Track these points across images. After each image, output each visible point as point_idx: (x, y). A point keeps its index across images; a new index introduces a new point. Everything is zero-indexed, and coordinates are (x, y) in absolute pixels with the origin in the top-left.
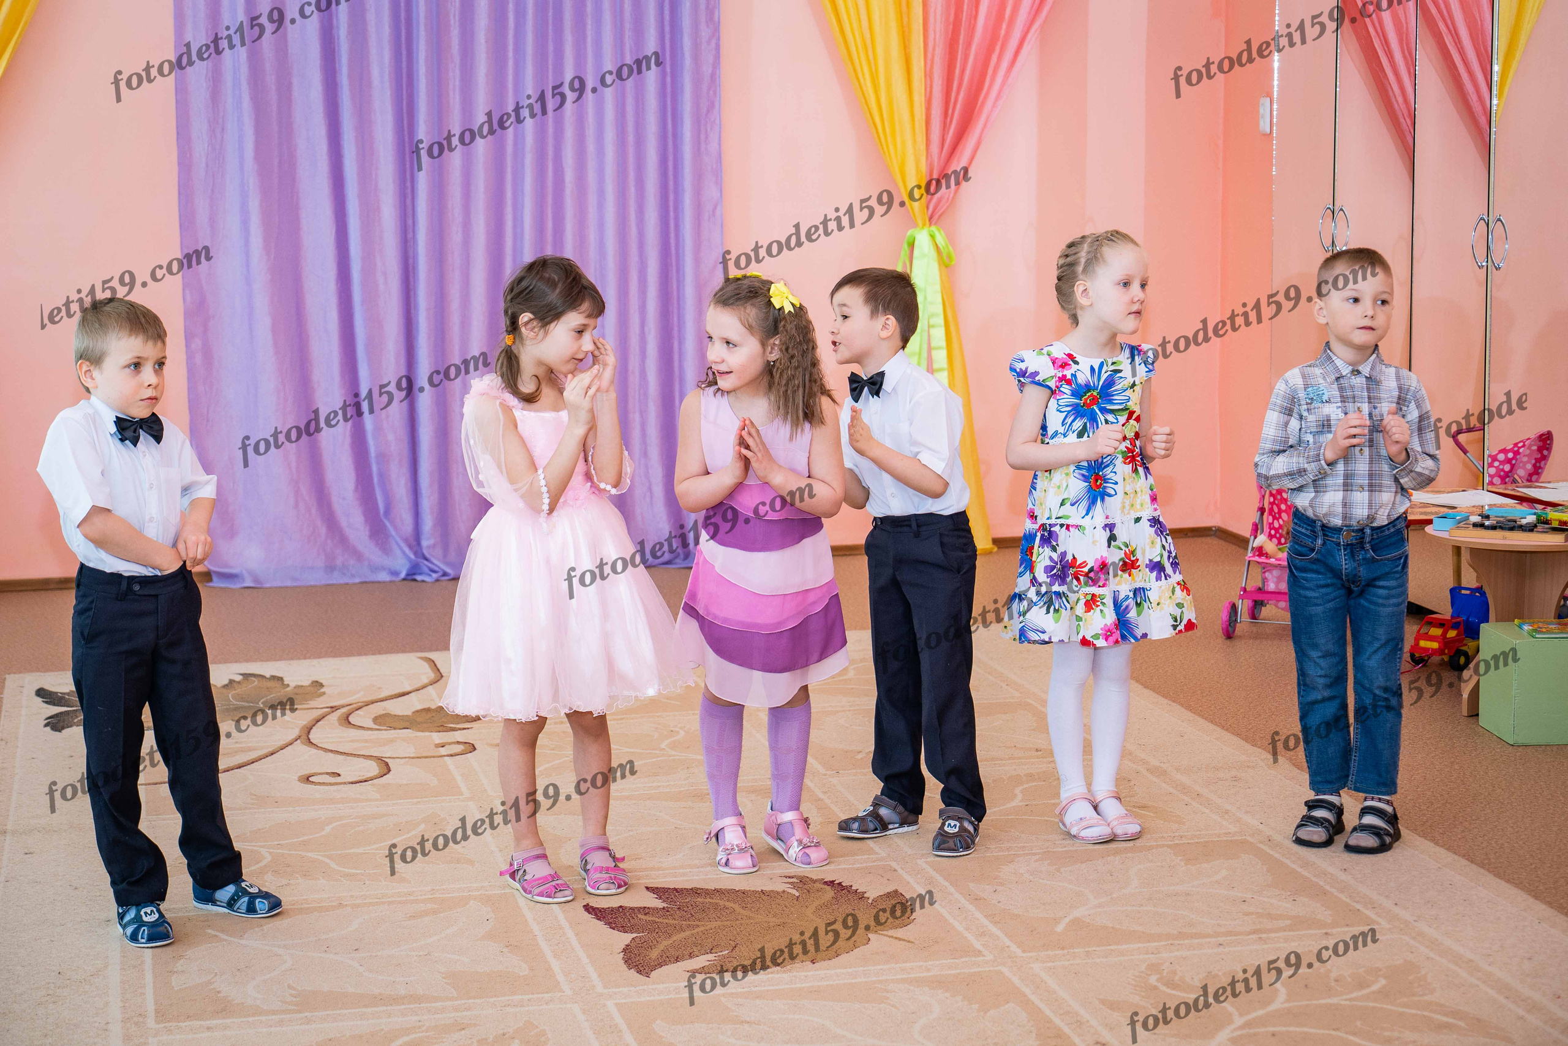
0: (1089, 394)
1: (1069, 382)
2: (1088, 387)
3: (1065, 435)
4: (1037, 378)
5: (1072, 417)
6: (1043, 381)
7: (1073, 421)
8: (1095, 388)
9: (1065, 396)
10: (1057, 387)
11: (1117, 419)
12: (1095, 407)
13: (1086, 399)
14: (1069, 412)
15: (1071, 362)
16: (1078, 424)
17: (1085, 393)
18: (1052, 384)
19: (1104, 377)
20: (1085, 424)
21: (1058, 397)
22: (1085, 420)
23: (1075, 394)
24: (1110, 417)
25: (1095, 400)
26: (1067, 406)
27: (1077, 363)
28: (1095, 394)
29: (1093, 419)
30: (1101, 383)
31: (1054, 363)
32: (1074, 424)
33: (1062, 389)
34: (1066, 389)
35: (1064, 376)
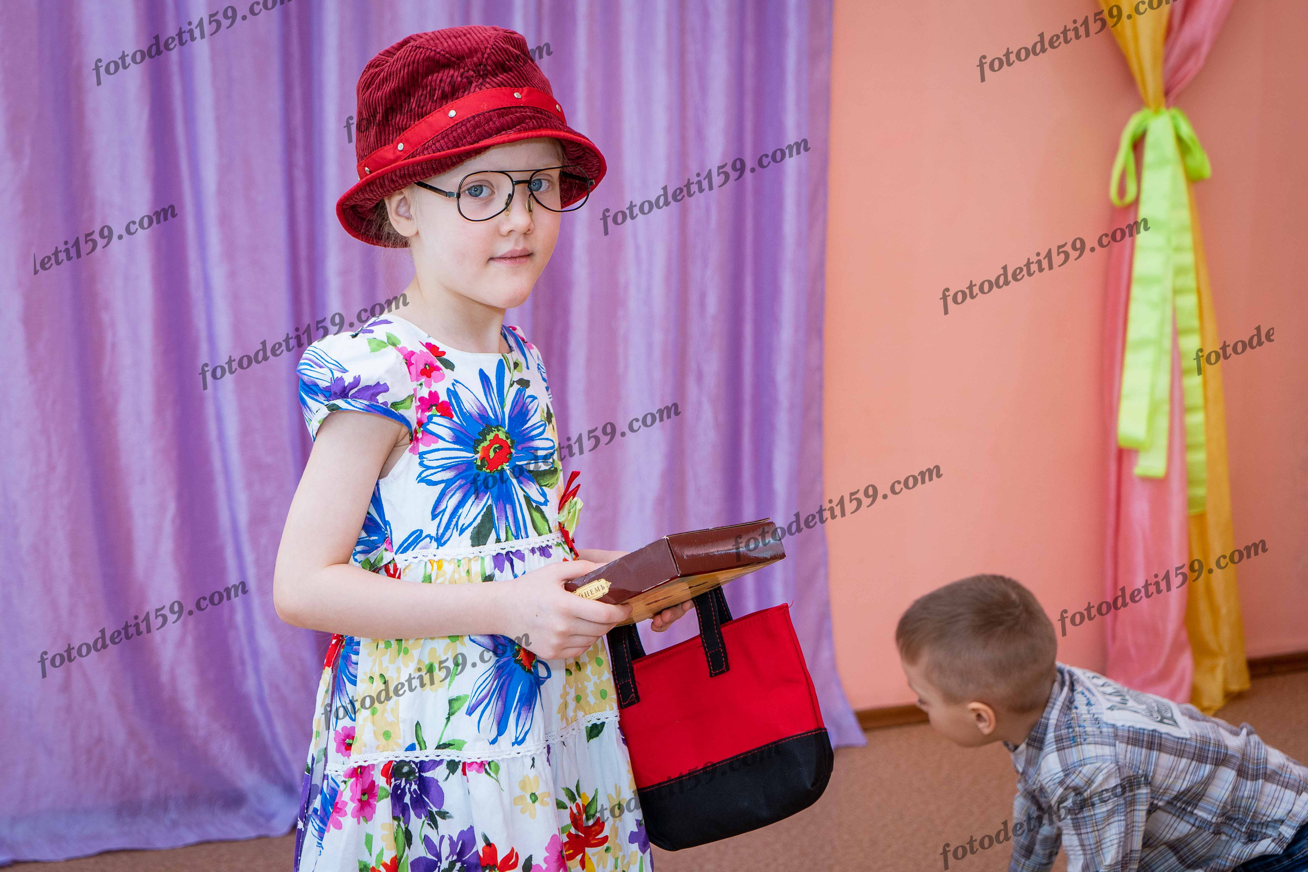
0: (491, 437)
1: (445, 410)
2: (485, 422)
3: (440, 541)
4: (381, 399)
5: (458, 497)
6: (394, 404)
7: (461, 504)
8: (499, 425)
9: (441, 444)
10: (420, 423)
11: (544, 495)
12: (506, 466)
13: (487, 449)
14: (448, 483)
15: (438, 364)
16: (472, 512)
17: (484, 435)
18: (411, 414)
19: (510, 394)
20: (490, 508)
21: (422, 448)
22: (487, 500)
23: (461, 438)
24: (533, 491)
25: (504, 452)
26: (445, 468)
27: (450, 365)
28: (502, 436)
29: (505, 498)
30: (507, 410)
31: (409, 364)
32: (463, 511)
33: (431, 427)
34: (440, 426)
35: (434, 396)
